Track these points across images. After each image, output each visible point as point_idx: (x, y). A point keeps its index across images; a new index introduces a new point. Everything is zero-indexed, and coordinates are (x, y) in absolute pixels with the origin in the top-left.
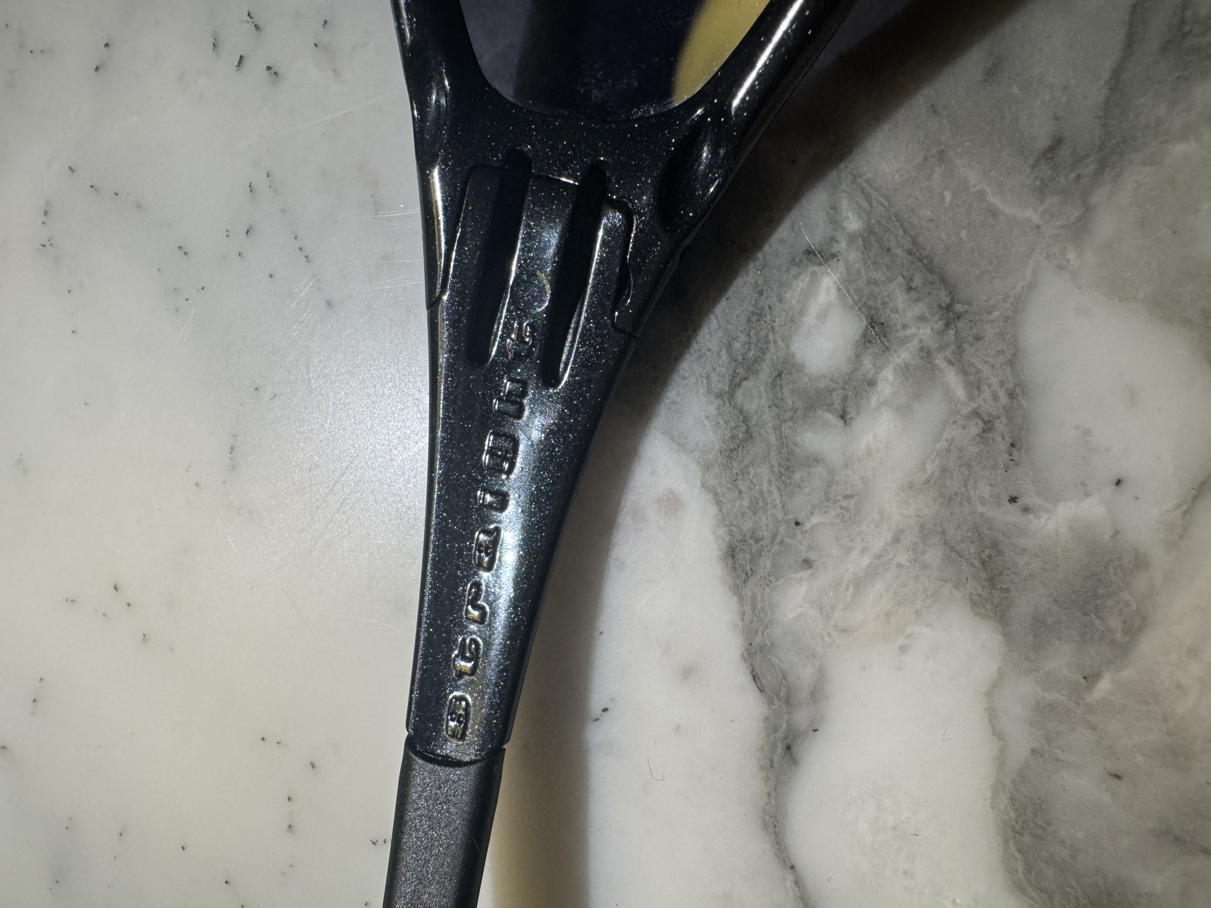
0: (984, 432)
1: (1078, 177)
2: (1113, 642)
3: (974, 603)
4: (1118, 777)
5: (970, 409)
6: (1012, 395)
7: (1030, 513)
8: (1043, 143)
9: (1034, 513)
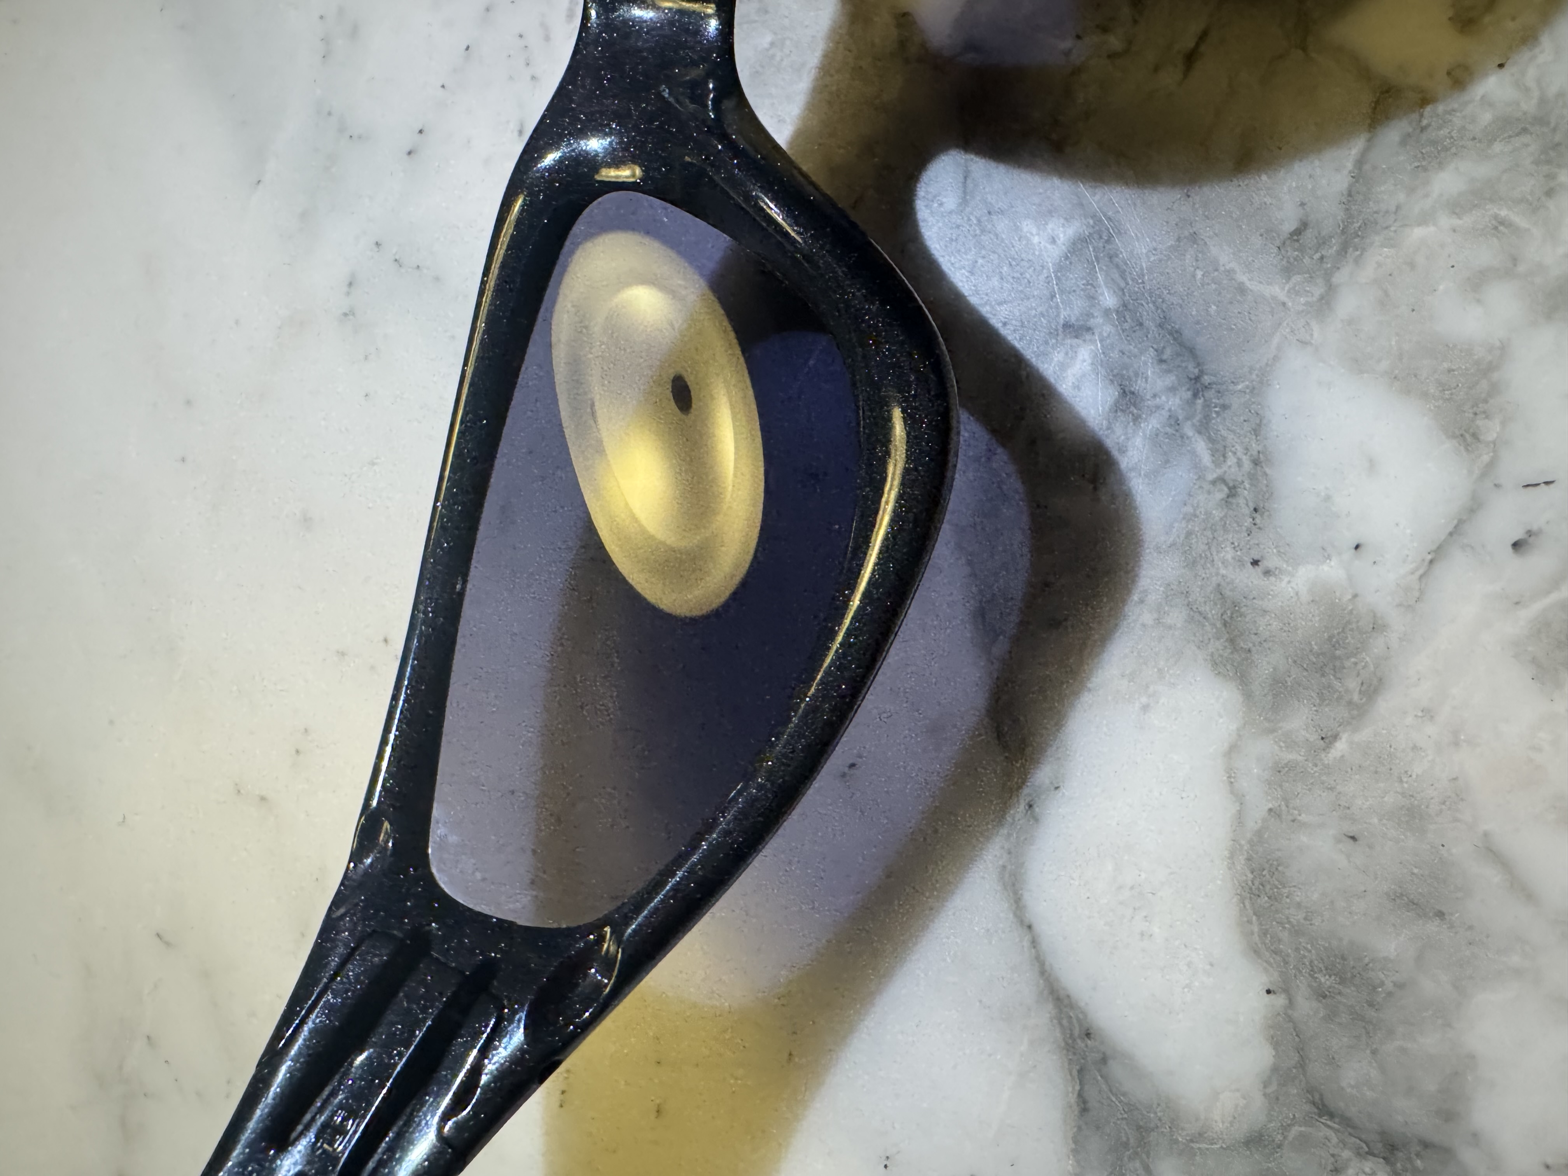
0: (1228, 497)
1: (1322, 258)
2: (1350, 703)
3: (1215, 664)
4: (1353, 838)
5: (1215, 476)
6: (1256, 462)
7: (1271, 575)
8: (1289, 226)
9: (1275, 575)
